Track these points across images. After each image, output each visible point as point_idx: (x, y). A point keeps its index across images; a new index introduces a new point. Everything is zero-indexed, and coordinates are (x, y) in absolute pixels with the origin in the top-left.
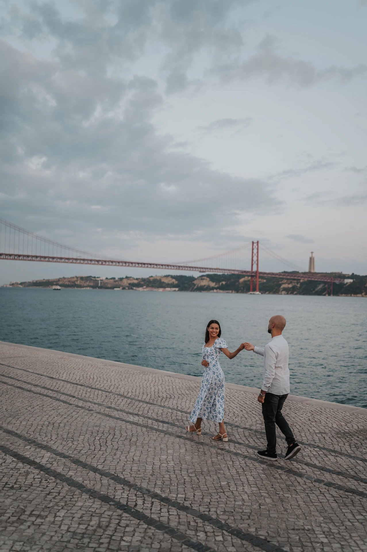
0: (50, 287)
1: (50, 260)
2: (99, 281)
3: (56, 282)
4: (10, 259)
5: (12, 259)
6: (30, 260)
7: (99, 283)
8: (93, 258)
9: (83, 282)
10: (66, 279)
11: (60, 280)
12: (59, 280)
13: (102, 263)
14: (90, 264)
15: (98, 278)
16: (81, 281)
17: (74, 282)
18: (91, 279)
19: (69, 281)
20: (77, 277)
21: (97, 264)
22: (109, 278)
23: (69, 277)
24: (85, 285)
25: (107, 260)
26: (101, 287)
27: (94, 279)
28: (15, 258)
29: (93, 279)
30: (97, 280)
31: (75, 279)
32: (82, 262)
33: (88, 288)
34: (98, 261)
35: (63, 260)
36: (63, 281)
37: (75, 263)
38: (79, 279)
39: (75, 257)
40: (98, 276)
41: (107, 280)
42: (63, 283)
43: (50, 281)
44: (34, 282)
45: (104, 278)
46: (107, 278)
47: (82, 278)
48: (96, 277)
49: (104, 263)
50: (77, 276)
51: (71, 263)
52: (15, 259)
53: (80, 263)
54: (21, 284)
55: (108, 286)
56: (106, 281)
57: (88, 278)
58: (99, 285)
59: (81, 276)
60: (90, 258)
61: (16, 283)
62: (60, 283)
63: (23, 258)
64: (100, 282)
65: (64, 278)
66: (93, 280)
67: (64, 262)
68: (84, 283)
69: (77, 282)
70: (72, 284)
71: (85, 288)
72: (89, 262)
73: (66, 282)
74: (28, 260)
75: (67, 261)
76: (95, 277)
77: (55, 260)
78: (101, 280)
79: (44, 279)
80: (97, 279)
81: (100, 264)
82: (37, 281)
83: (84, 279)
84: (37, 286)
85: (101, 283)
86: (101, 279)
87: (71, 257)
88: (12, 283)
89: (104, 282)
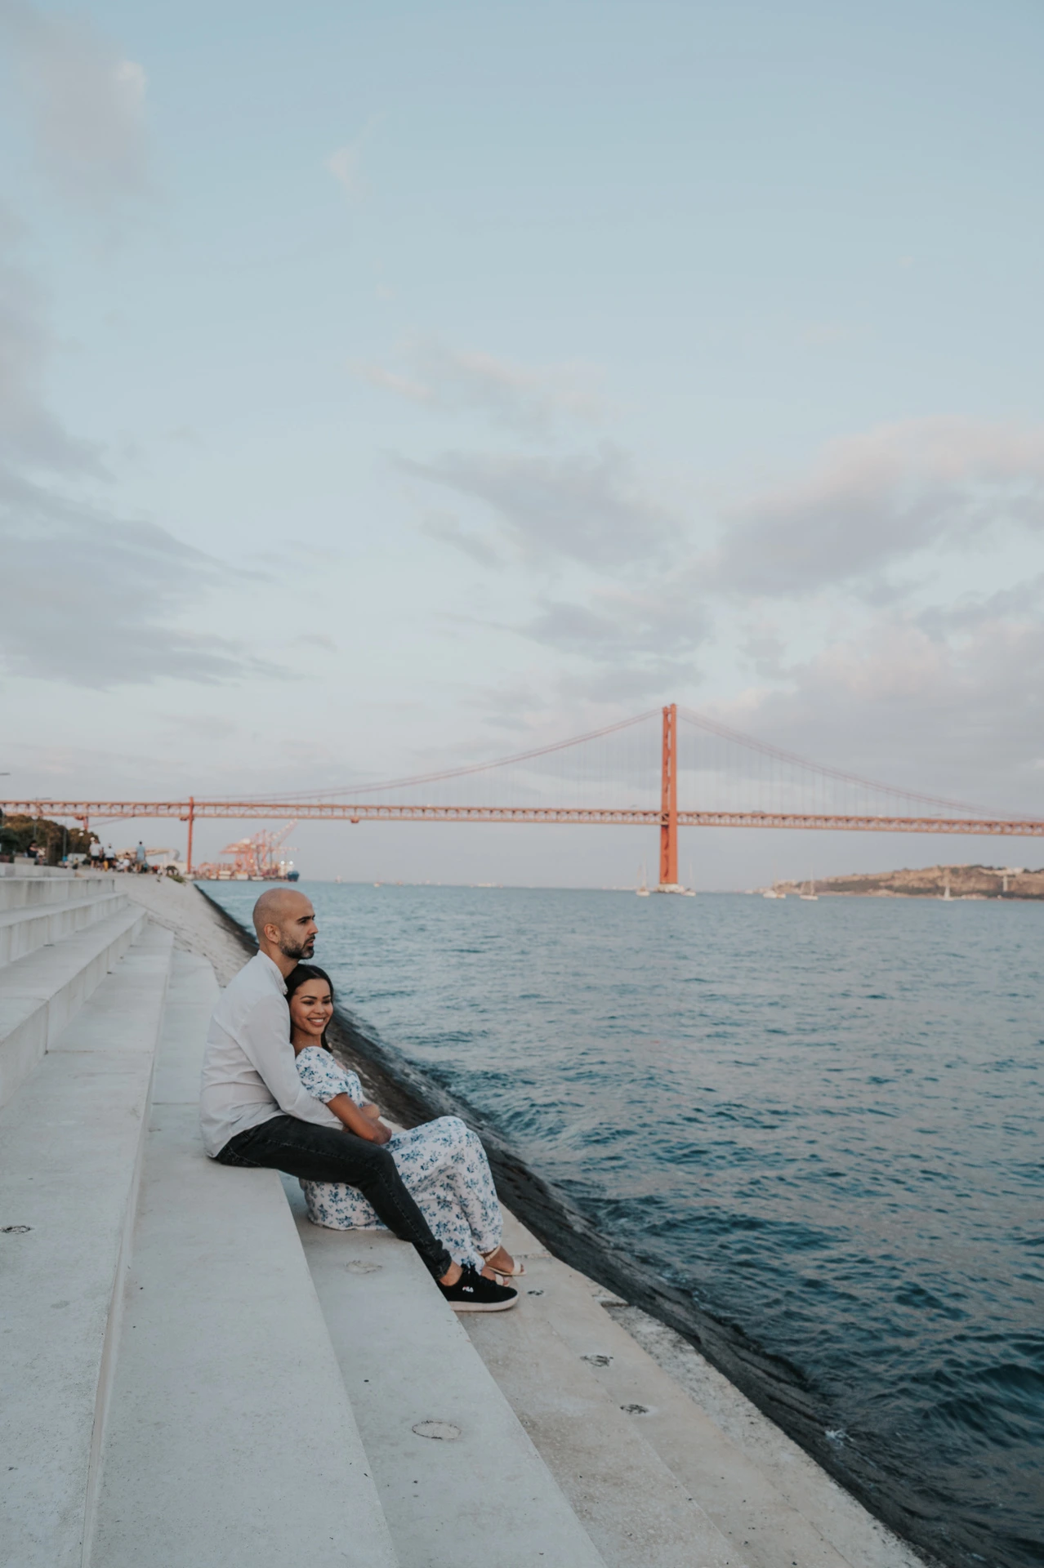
0: (870, 894)
1: (861, 824)
2: (1002, 877)
3: (887, 880)
4: (763, 826)
5: (769, 827)
6: (810, 828)
7: (1002, 883)
8: (975, 817)
9: (960, 880)
10: (912, 874)
11: (896, 875)
12: (893, 878)
13: (1002, 828)
14: (968, 832)
15: (1000, 869)
16: (953, 879)
17: (933, 881)
18: (981, 874)
19: (921, 879)
20: (942, 869)
21: (989, 833)
22: (1032, 869)
23: (920, 867)
24: (965, 888)
25: (1017, 820)
26: (1010, 895)
27: (990, 873)
28: (773, 823)
29: (985, 872)
30: (996, 876)
31: (937, 874)
32: (945, 827)
33: (974, 897)
34: (990, 825)
35: (894, 825)
36: (905, 879)
37: (927, 831)
38: (947, 872)
39: (926, 815)
40: (1001, 866)
41: (1026, 875)
42: (905, 882)
43: (871, 878)
44: (832, 880)
45: (1018, 871)
46: (1026, 871)
47: (954, 871)
48: (996, 866)
49: (1008, 829)
50: (943, 866)
51: (916, 831)
52: (773, 826)
53: (938, 831)
54: (799, 886)
55: (1029, 892)
56: (1026, 878)
57: (971, 871)
58: (1005, 888)
59: (953, 866)
60: (967, 816)
61: (786, 884)
62: (897, 883)
63: (792, 823)
64: (1005, 880)
65: (907, 871)
66: (987, 875)
67: (895, 830)
68: (962, 882)
69: (942, 880)
70: (929, 886)
71: (964, 897)
72: (967, 828)
73: (912, 880)
74: (806, 828)
75: (903, 826)
76: (991, 868)
77: (873, 825)
78: (1009, 876)
79: (854, 875)
80: (998, 873)
81: (997, 834)
82: (837, 879)
83: (961, 872)
84: (840, 891)
85: (1010, 883)
86: (1009, 872)
87: (914, 816)
88: (776, 885)
89: (1018, 882)
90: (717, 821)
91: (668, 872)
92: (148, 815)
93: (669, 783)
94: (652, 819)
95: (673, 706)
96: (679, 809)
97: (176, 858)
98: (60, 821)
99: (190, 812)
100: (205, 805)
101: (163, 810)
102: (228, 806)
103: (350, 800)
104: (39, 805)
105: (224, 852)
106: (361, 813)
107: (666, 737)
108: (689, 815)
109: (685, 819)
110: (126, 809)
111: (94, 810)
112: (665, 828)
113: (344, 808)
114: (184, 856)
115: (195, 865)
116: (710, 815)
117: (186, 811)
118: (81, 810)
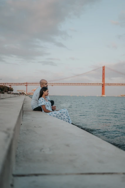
90: (111, 85)
91: (103, 93)
92: (20, 85)
93: (103, 78)
94: (101, 85)
95: (104, 66)
96: (105, 83)
97: (25, 92)
98: (7, 86)
99: (27, 84)
100: (29, 83)
101: (22, 84)
102: (32, 83)
103: (52, 82)
104: (4, 84)
105: (32, 91)
106: (53, 84)
107: (103, 71)
108: (107, 84)
109: (106, 85)
110: (17, 84)
111: (12, 84)
112: (103, 86)
113: (51, 84)
114: (26, 91)
115: (28, 93)
116: (110, 84)
117: (26, 84)
118: (10, 84)
